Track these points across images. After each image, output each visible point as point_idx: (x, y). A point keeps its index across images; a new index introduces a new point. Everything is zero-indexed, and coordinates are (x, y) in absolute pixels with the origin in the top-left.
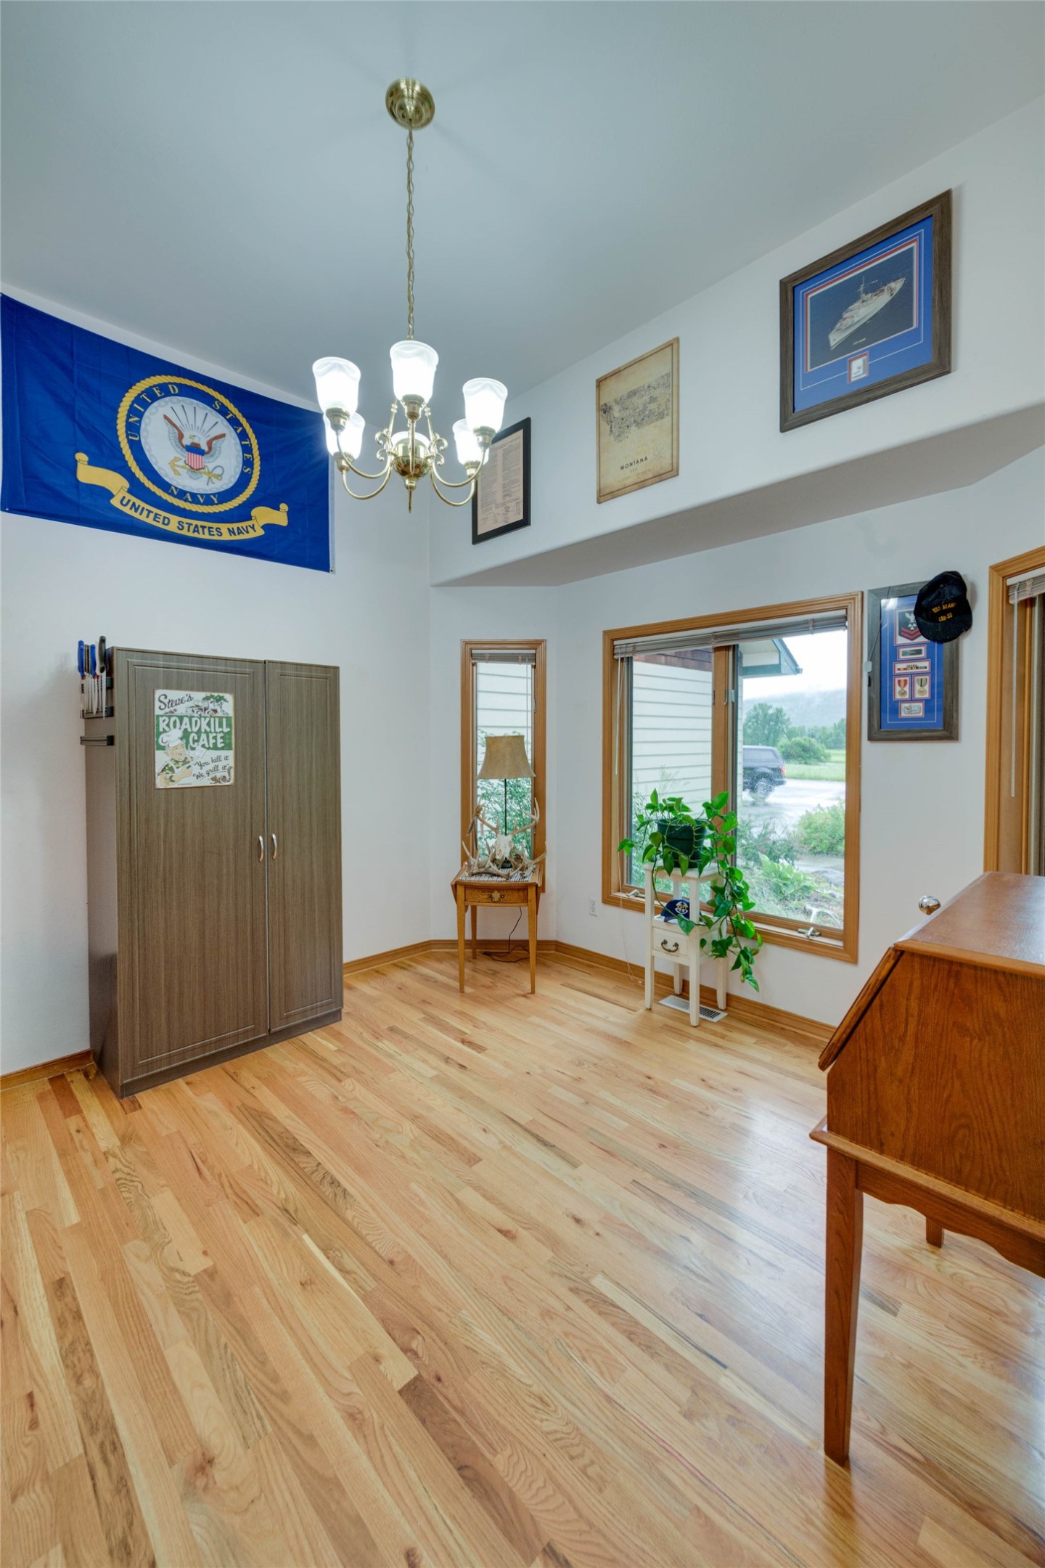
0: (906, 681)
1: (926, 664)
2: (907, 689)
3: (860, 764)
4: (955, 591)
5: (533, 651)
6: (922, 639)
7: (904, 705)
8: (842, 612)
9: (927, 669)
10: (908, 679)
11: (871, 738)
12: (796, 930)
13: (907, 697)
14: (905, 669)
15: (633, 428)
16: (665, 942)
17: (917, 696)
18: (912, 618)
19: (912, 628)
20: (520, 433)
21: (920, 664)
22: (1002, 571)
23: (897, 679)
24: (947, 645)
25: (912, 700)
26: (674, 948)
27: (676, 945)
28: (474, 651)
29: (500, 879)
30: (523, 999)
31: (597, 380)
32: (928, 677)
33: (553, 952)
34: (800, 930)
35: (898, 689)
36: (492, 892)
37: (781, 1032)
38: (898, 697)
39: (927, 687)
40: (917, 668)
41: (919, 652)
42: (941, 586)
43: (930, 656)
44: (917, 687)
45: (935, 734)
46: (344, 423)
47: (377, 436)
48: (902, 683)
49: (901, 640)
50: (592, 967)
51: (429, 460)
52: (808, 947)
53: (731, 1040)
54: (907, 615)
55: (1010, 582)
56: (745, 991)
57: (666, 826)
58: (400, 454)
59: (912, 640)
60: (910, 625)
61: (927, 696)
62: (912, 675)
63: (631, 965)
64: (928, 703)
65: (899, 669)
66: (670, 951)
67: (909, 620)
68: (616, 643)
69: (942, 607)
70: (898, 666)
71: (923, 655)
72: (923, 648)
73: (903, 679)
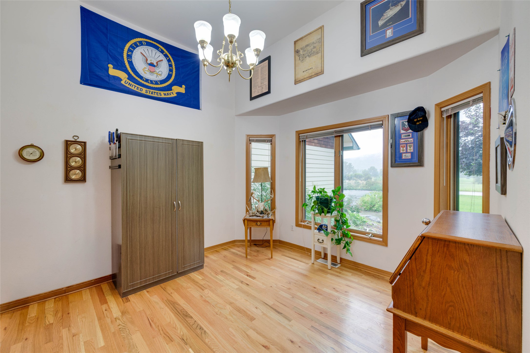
0: (404, 146)
1: (412, 140)
2: (405, 149)
3: (388, 175)
4: (423, 114)
5: (271, 139)
6: (410, 131)
7: (404, 155)
8: (381, 122)
9: (412, 142)
10: (405, 145)
11: (392, 166)
12: (365, 235)
13: (405, 151)
14: (404, 142)
15: (307, 58)
16: (319, 240)
17: (409, 151)
18: (406, 123)
19: (406, 127)
20: (267, 61)
21: (409, 140)
22: (439, 106)
23: (401, 145)
24: (419, 133)
25: (407, 152)
26: (322, 242)
27: (323, 240)
28: (250, 139)
29: (260, 218)
30: (268, 260)
31: (294, 42)
32: (412, 144)
33: (278, 244)
34: (366, 235)
35: (401, 149)
36: (257, 222)
37: (360, 271)
38: (401, 151)
39: (412, 148)
40: (408, 141)
41: (409, 135)
42: (417, 112)
43: (413, 137)
44: (409, 148)
45: (415, 164)
46: (206, 46)
47: (218, 52)
48: (403, 147)
49: (402, 132)
50: (292, 249)
51: (237, 61)
52: (369, 241)
53: (343, 274)
54: (405, 123)
55: (443, 109)
56: (347, 257)
57: (319, 198)
58: (226, 58)
59: (406, 131)
60: (406, 126)
61: (412, 151)
62: (407, 144)
63: (306, 248)
64: (412, 154)
65: (402, 142)
66: (320, 243)
67: (405, 124)
68: (300, 135)
69: (417, 119)
70: (401, 141)
71: (410, 137)
72: (410, 134)
73: (403, 145)
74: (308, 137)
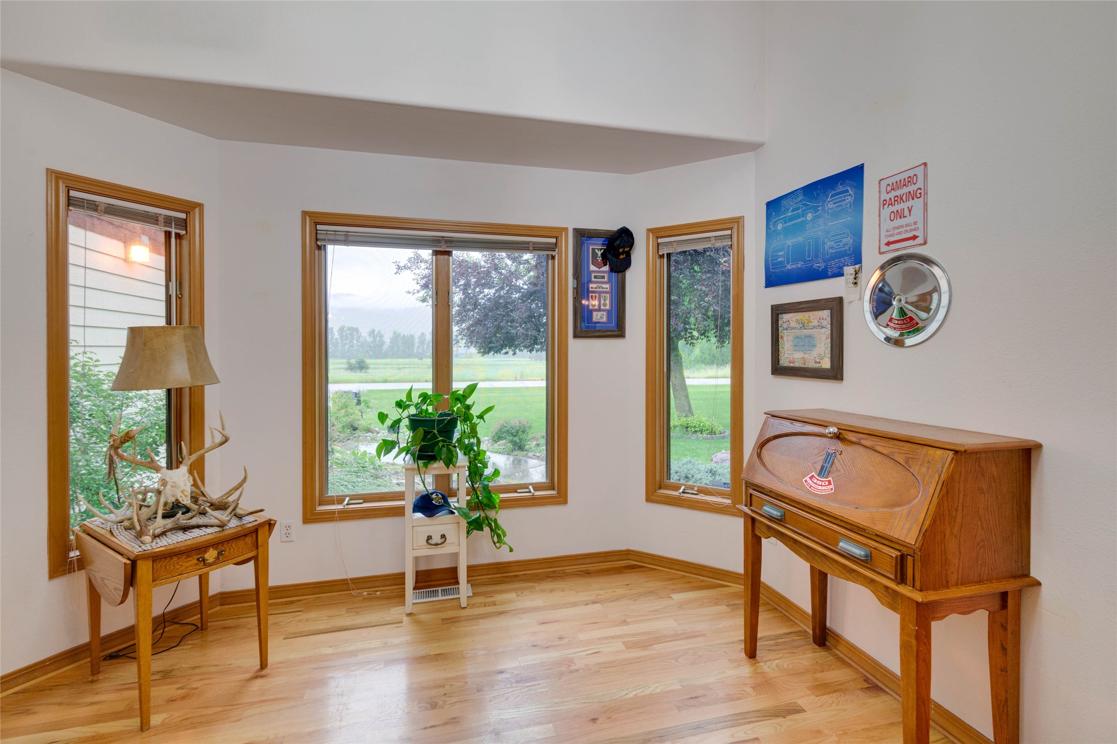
0: (596, 296)
1: (607, 286)
2: (596, 302)
3: (567, 355)
5: (183, 216)
6: (607, 269)
7: (595, 313)
8: (554, 240)
9: (608, 290)
10: (597, 295)
11: (575, 336)
12: (516, 492)
13: (596, 307)
14: (596, 288)
16: (429, 538)
17: (602, 307)
18: (599, 253)
19: (599, 261)
21: (604, 286)
22: (657, 233)
23: (590, 295)
24: (620, 275)
25: (599, 309)
26: (439, 541)
27: (443, 536)
29: (209, 530)
32: (608, 295)
33: (218, 608)
34: (518, 491)
35: (591, 302)
36: (205, 552)
37: (516, 579)
38: (591, 307)
39: (608, 302)
40: (603, 288)
41: (603, 277)
42: (623, 235)
43: (610, 281)
44: (602, 301)
45: (614, 333)
48: (594, 298)
49: (593, 268)
50: (292, 602)
52: (533, 502)
54: (596, 250)
55: (660, 241)
59: (599, 268)
60: (598, 258)
61: (608, 307)
62: (599, 293)
63: (351, 579)
64: (609, 312)
65: (592, 288)
66: (436, 545)
67: (597, 254)
68: (319, 227)
69: (624, 249)
70: (590, 285)
71: (606, 280)
72: (606, 275)
73: (594, 295)
74: (351, 238)
